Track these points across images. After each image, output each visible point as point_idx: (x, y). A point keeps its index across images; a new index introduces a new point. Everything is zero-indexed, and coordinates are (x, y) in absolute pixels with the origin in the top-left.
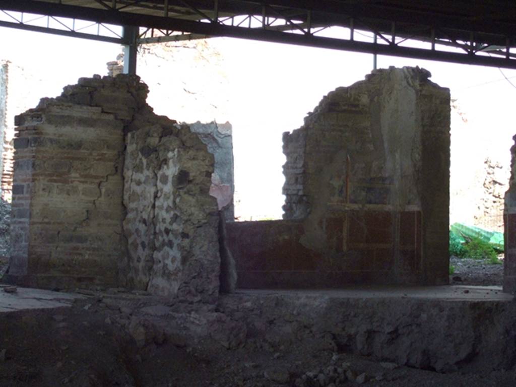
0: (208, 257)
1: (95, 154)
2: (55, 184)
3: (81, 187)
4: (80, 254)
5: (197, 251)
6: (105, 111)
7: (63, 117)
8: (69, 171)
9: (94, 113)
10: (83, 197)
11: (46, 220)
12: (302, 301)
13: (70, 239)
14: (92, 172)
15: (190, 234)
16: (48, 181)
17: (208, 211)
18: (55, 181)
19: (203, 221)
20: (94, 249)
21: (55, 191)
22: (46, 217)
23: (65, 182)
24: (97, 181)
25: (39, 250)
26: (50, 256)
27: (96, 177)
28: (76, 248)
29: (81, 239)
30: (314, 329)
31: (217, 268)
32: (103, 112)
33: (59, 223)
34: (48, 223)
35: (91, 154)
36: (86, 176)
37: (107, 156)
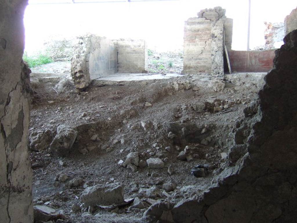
0: (219, 62)
1: (204, 32)
2: (191, 43)
3: (199, 43)
4: (200, 64)
5: (216, 60)
6: (207, 18)
7: (192, 22)
8: (195, 39)
9: (203, 20)
10: (200, 46)
11: (188, 54)
12: (257, 75)
13: (196, 59)
14: (203, 38)
15: (214, 54)
16: (189, 42)
17: (219, 46)
18: (191, 42)
19: (217, 50)
20: (205, 62)
21: (191, 45)
22: (188, 53)
23: (194, 42)
24: (205, 41)
25: (186, 63)
26: (190, 65)
27: (204, 40)
28: (199, 62)
29: (200, 59)
30: (257, 85)
31: (222, 65)
32: (206, 19)
33: (193, 55)
34: (189, 55)
35: (202, 33)
36: (201, 40)
37: (208, 33)
